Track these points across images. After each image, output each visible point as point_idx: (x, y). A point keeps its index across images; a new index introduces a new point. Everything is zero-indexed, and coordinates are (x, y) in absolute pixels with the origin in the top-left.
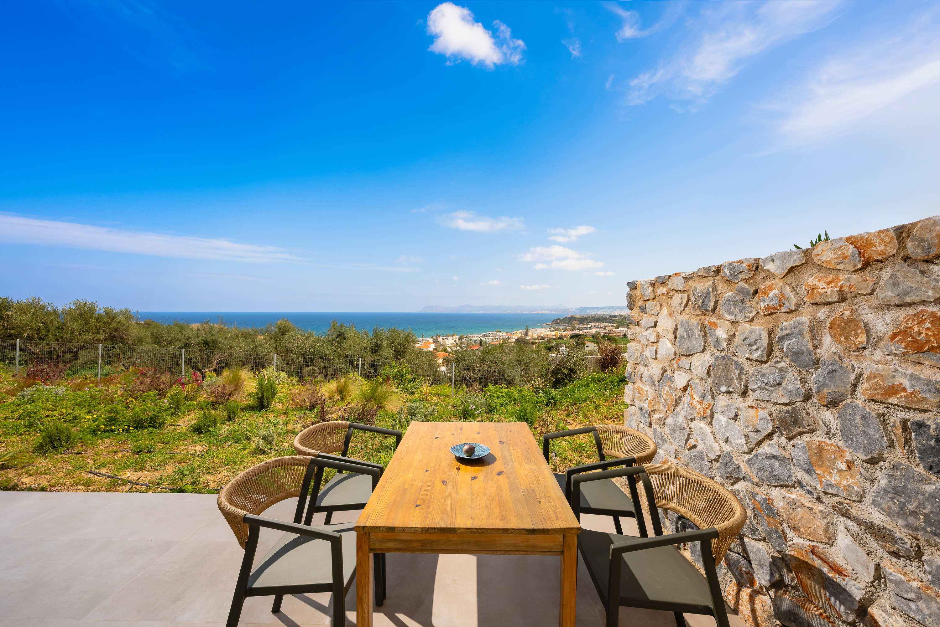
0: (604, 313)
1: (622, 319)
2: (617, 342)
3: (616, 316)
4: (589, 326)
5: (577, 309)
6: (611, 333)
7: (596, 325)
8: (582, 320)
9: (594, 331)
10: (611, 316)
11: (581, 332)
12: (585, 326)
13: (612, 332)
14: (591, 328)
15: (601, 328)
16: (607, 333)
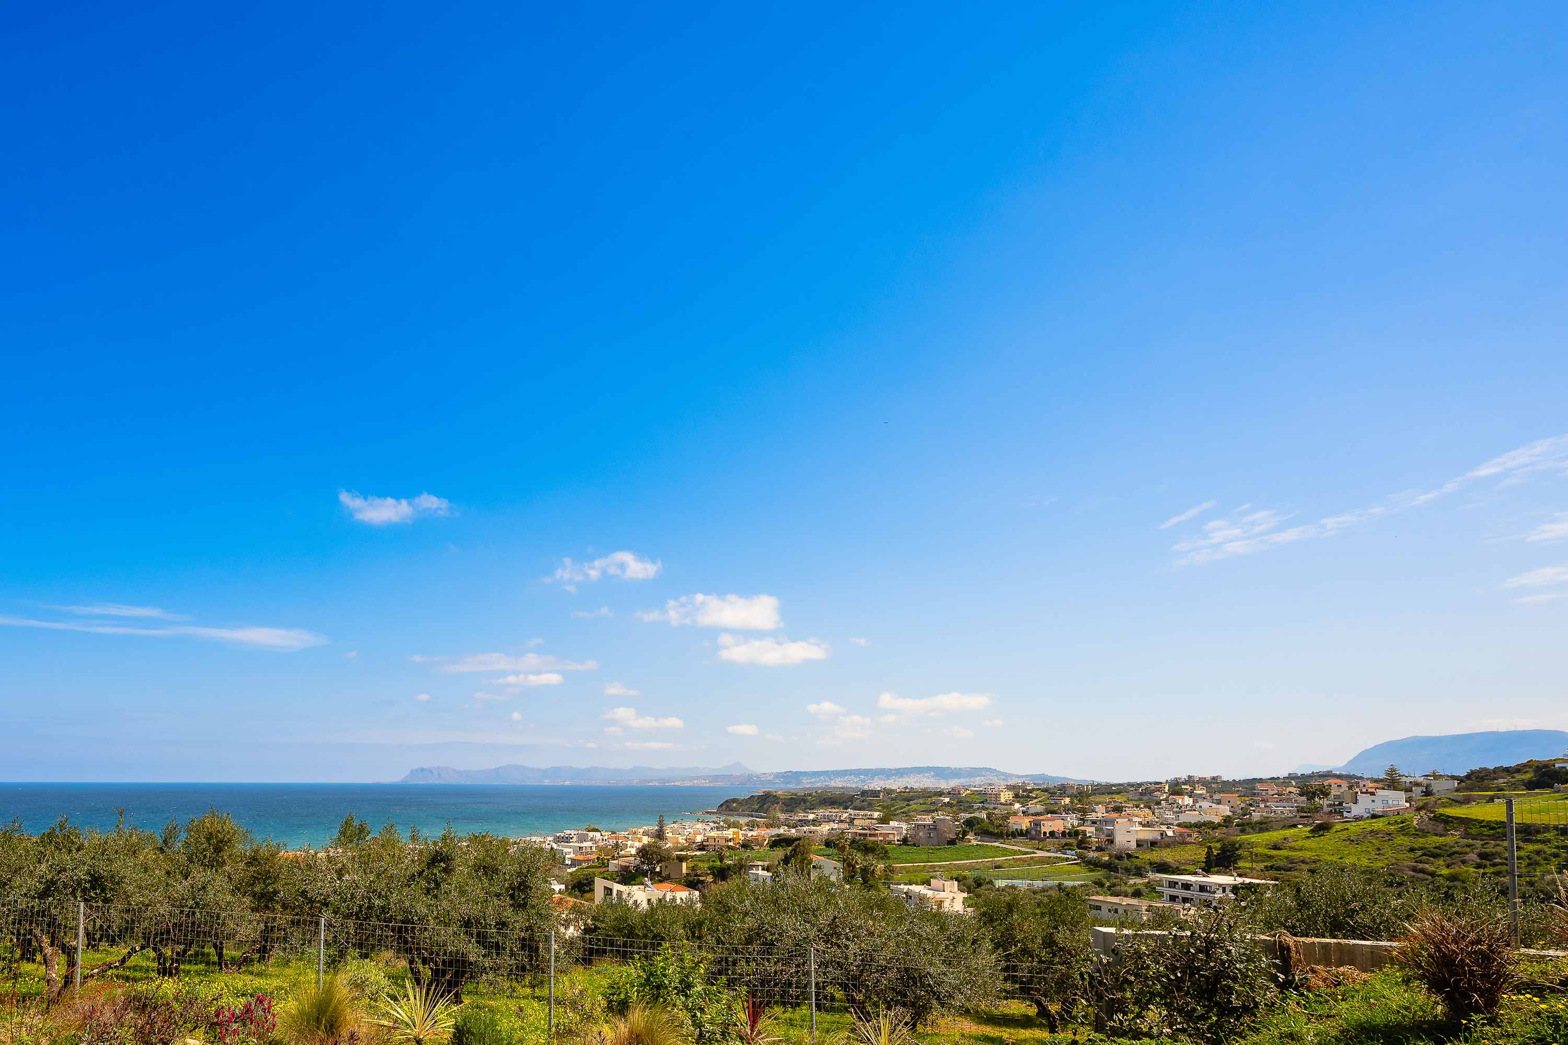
0: (845, 785)
1: (893, 799)
2: (889, 858)
3: (875, 793)
4: (811, 817)
5: (777, 775)
6: (871, 835)
7: (827, 814)
8: (795, 802)
9: (825, 828)
10: (864, 793)
11: (793, 831)
12: (801, 815)
13: (873, 832)
14: (815, 822)
15: (842, 821)
16: (860, 835)
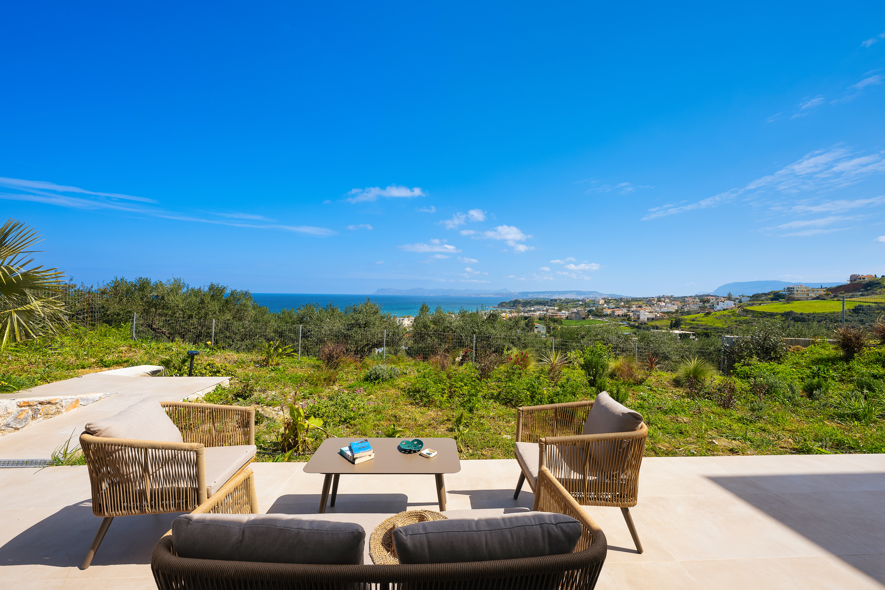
0: (544, 297)
1: (562, 303)
2: (562, 324)
3: (556, 300)
4: (533, 309)
5: (519, 293)
6: (555, 316)
7: (538, 308)
8: (526, 304)
9: (538, 313)
10: (551, 300)
11: (526, 314)
12: (529, 308)
14: (534, 311)
15: (544, 311)
16: (551, 316)
